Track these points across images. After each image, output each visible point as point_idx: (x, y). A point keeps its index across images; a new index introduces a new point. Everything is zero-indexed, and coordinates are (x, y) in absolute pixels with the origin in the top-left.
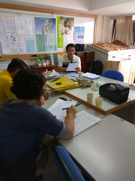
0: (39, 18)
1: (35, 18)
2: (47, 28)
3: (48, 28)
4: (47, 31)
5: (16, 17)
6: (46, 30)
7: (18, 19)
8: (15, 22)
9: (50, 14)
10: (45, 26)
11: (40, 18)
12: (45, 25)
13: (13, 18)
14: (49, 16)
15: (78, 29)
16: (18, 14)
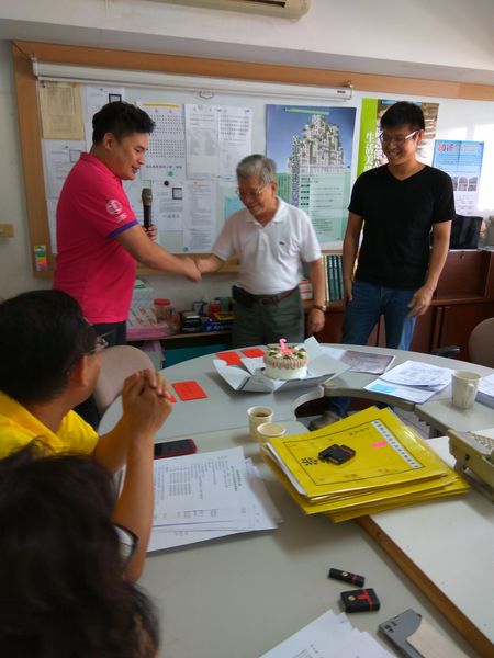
0: (284, 108)
1: (270, 109)
2: (315, 148)
3: (320, 147)
4: (313, 160)
5: (189, 108)
6: (307, 159)
7: (199, 112)
8: (184, 123)
9: (333, 92)
10: (308, 142)
11: (289, 107)
12: (309, 137)
13: (181, 109)
14: (328, 97)
15: (455, 152)
16: (201, 93)
